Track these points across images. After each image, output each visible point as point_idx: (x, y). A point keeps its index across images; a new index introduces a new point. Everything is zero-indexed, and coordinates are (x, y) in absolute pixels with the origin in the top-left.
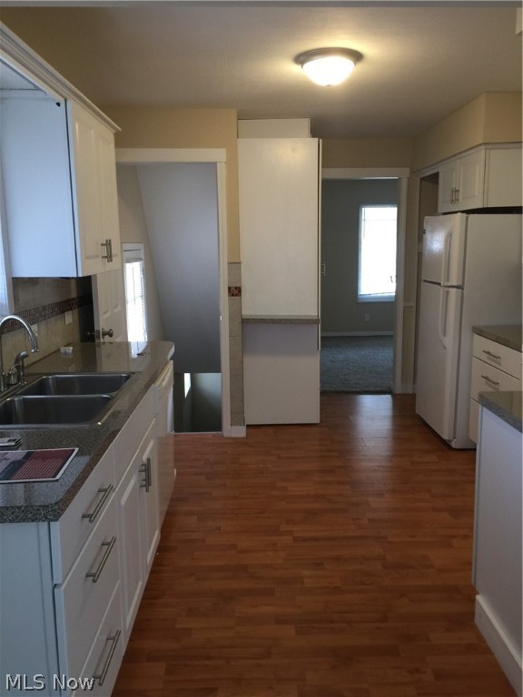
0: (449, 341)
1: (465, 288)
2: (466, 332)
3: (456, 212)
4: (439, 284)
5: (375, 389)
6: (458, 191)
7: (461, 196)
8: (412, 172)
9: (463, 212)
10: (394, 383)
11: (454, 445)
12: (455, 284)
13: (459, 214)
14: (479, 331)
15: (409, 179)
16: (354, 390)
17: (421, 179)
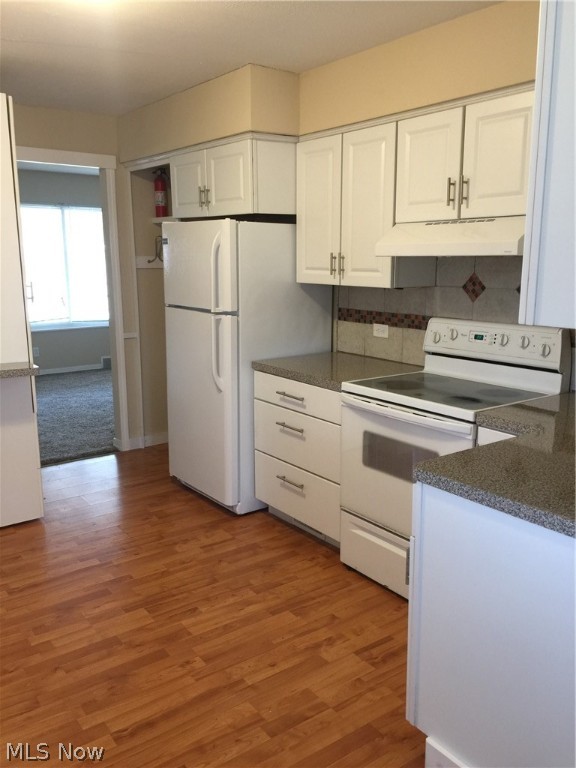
0: (226, 381)
1: (240, 314)
2: (245, 370)
3: (223, 217)
4: (208, 311)
5: (92, 450)
6: (208, 191)
7: (213, 197)
8: (119, 162)
9: (232, 217)
10: (119, 437)
11: (239, 510)
12: (229, 310)
13: (228, 220)
14: (259, 366)
15: (116, 170)
16: (66, 455)
17: (132, 173)
